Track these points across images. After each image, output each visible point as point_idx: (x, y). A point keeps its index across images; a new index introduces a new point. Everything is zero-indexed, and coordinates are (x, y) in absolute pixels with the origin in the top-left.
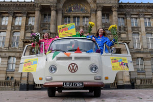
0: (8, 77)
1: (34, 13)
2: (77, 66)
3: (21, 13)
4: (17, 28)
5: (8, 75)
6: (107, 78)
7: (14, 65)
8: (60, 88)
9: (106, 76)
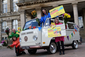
0: (3, 38)
2: (27, 38)
6: (44, 43)
9: (44, 42)
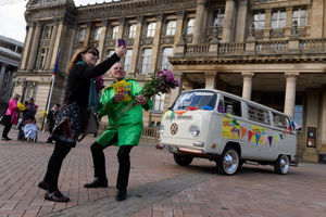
0: (153, 123)
1: (195, 12)
2: (177, 128)
3: (174, 14)
4: (168, 41)
5: (153, 119)
7: (162, 103)
8: (190, 156)
